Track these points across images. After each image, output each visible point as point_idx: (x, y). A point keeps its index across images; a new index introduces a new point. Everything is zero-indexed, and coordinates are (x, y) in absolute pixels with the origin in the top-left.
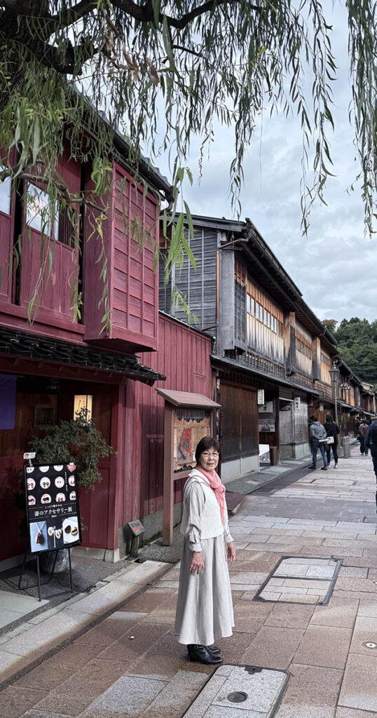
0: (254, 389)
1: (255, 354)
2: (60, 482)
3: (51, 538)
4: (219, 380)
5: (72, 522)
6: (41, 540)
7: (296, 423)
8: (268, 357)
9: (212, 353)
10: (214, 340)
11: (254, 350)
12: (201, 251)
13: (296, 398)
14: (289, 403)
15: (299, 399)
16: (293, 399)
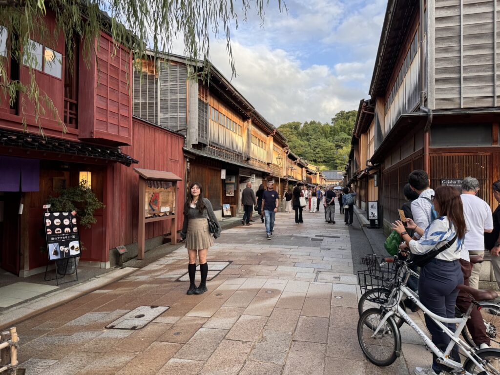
0: (219, 169)
1: (218, 146)
2: (66, 222)
3: (62, 252)
4: (189, 163)
5: (76, 244)
6: (56, 253)
8: (229, 149)
9: (184, 146)
10: (185, 138)
11: (217, 145)
12: (177, 78)
13: (252, 175)
14: (248, 178)
15: (254, 175)
16: (251, 175)
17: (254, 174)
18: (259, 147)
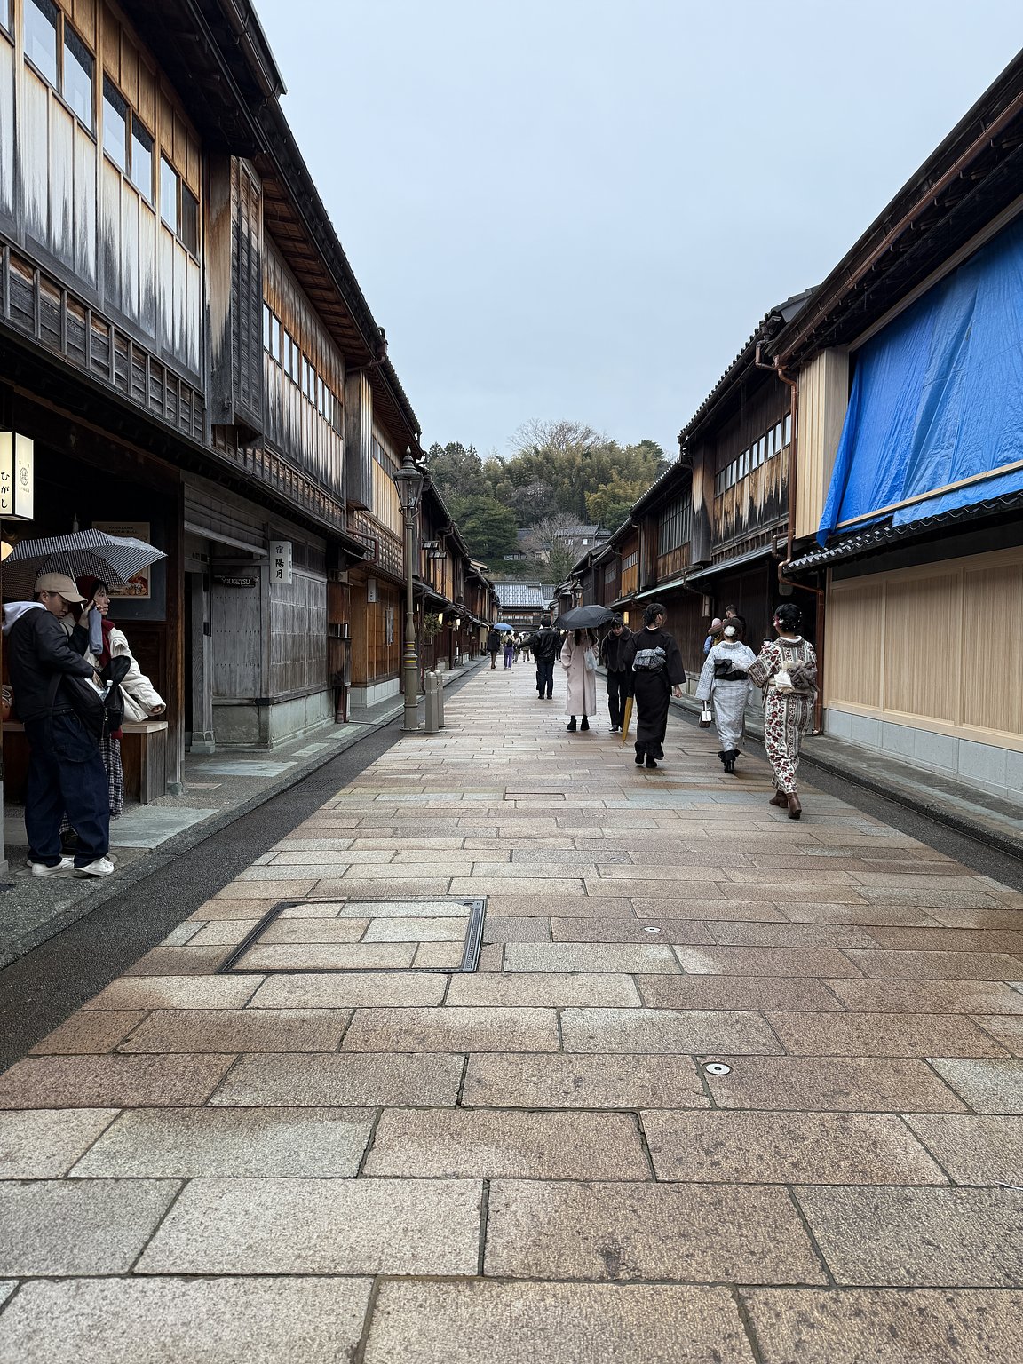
7: (276, 631)
13: (274, 544)
14: (249, 560)
16: (265, 546)
17: (284, 538)
18: (310, 403)
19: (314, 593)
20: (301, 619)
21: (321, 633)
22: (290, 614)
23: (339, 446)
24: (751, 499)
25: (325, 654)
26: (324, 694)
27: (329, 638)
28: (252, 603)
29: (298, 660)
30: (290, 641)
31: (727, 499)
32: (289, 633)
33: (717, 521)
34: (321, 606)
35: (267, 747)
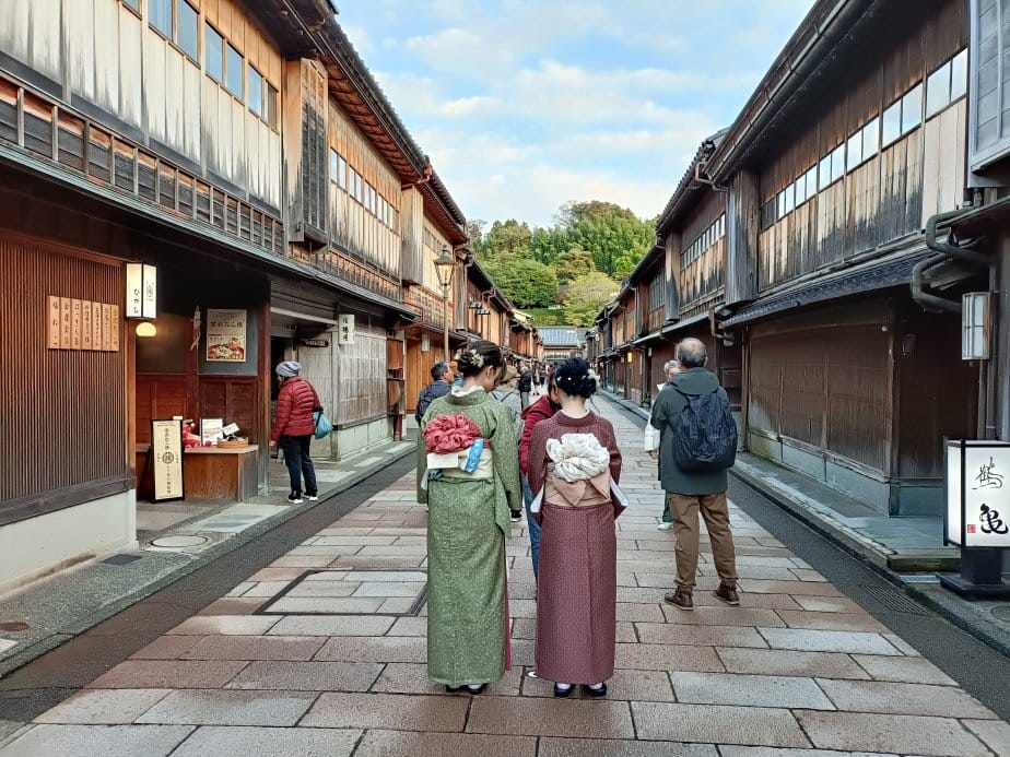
7: (344, 377)
8: (185, 160)
13: (342, 317)
14: (323, 328)
15: (351, 318)
16: (335, 318)
17: (349, 312)
18: (371, 213)
19: (376, 348)
20: (364, 367)
21: (383, 377)
22: (356, 365)
23: (397, 242)
24: (702, 274)
25: (385, 390)
26: (385, 421)
27: (388, 380)
28: (326, 358)
29: (362, 396)
30: (355, 384)
31: (688, 272)
32: (354, 378)
33: (681, 289)
34: (383, 357)
35: (336, 460)
